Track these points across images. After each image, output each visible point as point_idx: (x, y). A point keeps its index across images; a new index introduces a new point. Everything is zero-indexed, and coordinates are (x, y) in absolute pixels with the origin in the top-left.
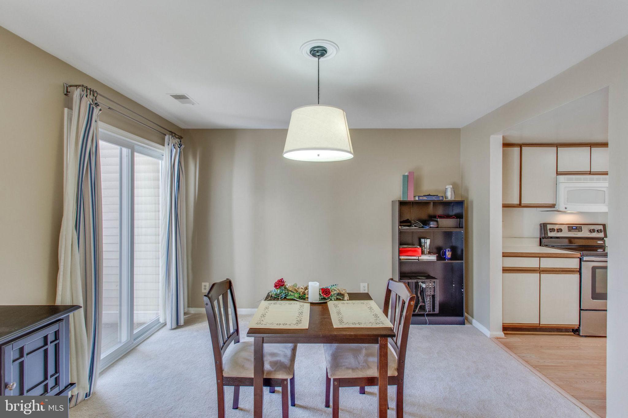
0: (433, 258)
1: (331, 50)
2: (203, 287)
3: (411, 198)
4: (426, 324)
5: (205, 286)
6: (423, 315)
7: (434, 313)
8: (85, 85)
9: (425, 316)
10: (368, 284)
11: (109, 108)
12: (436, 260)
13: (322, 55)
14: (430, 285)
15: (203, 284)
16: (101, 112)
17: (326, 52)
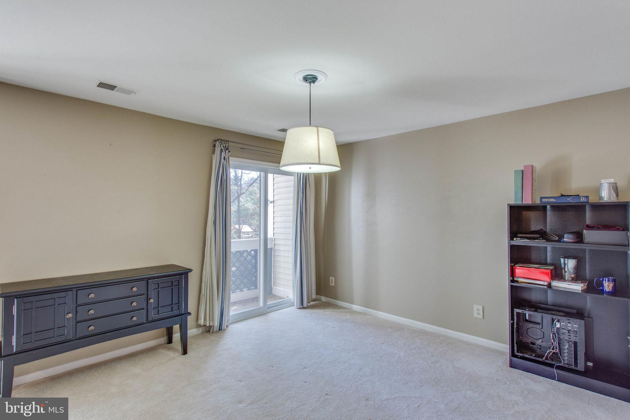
0: (578, 287)
1: (320, 77)
2: (331, 281)
3: (528, 201)
4: (554, 380)
5: (332, 280)
6: (551, 366)
7: (575, 368)
8: (221, 138)
9: (554, 368)
10: (483, 307)
11: (241, 148)
12: (580, 292)
13: (314, 82)
14: (569, 327)
15: (331, 278)
16: (230, 153)
17: (317, 79)
